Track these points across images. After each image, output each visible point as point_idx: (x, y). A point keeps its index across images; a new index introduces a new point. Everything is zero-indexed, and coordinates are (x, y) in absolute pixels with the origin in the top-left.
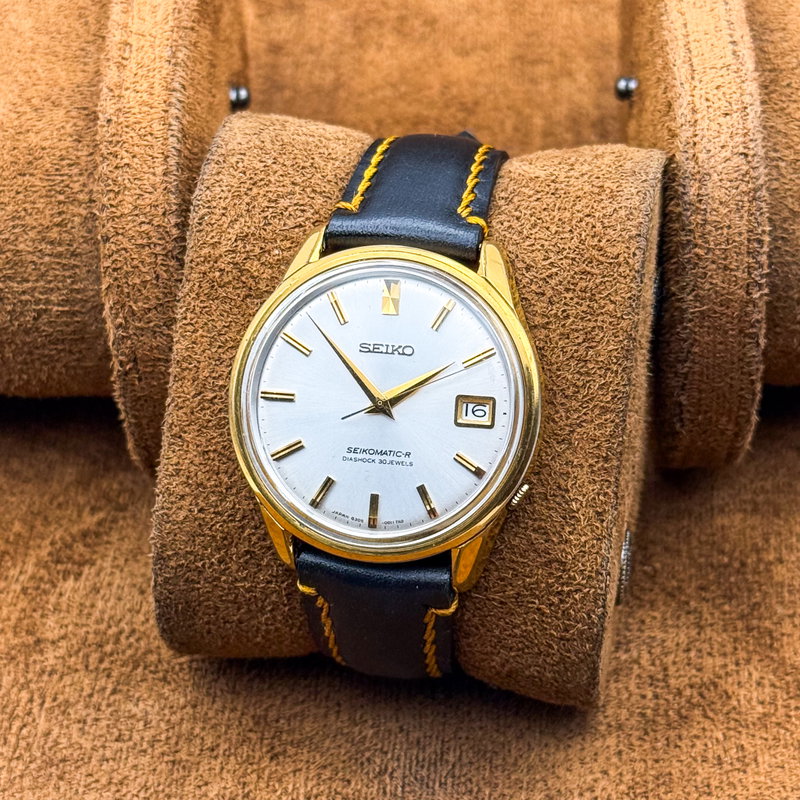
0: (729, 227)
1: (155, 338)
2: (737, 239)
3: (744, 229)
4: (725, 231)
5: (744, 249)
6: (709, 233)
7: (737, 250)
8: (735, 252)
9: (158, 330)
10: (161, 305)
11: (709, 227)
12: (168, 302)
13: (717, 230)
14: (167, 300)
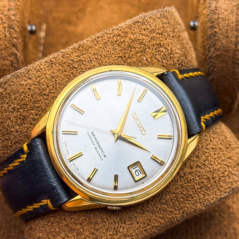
0: (228, 20)
1: (5, 61)
2: (232, 25)
3: (234, 21)
4: (227, 22)
5: (234, 29)
6: (220, 23)
7: (231, 30)
8: (231, 31)
9: (6, 58)
10: (7, 48)
11: (220, 20)
12: (10, 46)
13: (223, 22)
14: (9, 46)
